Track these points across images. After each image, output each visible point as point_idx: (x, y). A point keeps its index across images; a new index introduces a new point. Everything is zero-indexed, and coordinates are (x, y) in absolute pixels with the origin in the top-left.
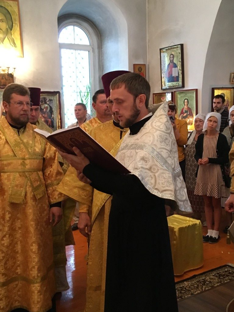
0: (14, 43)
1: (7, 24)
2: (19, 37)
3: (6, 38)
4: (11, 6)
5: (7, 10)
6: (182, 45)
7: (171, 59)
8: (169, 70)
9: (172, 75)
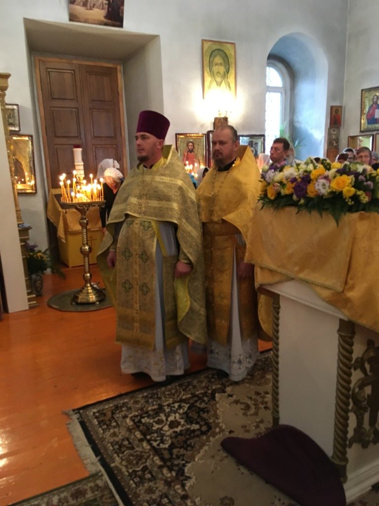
0: (229, 87)
1: (225, 67)
2: (234, 80)
3: (223, 82)
4: (229, 49)
5: (226, 54)
7: (375, 100)
8: (371, 112)
9: (374, 116)
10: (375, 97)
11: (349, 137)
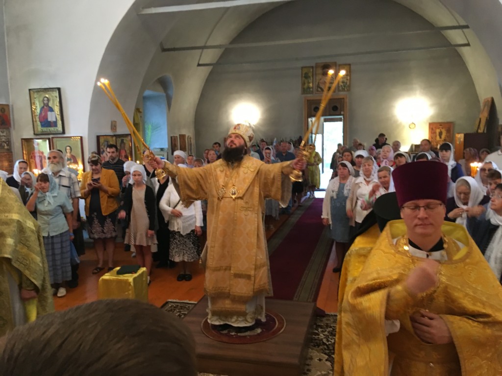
6: (59, 89)
7: (46, 102)
8: (43, 114)
9: (47, 119)
10: (46, 99)
11: (22, 139)
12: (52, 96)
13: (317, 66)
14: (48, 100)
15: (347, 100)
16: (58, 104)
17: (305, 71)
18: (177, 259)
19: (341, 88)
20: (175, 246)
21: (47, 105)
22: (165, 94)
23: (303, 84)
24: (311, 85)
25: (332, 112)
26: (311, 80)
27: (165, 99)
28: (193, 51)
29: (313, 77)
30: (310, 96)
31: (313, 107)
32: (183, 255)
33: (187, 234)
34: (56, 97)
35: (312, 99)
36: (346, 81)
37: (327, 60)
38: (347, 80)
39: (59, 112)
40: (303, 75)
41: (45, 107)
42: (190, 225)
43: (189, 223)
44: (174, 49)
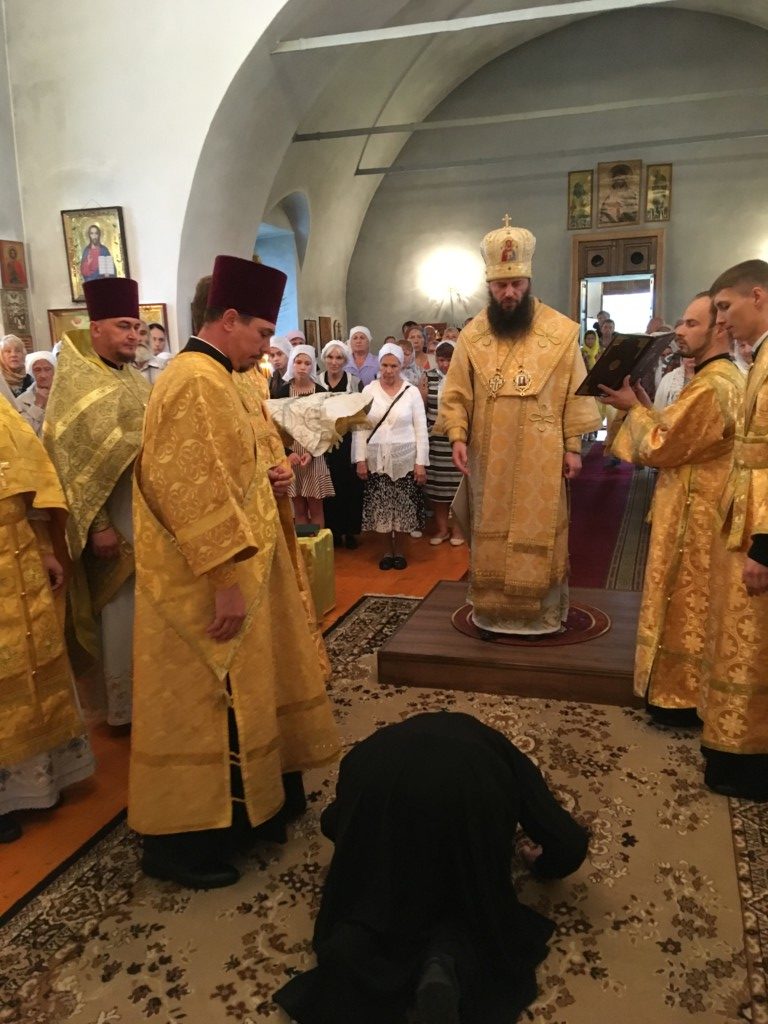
6: (119, 210)
7: (94, 236)
8: (90, 261)
9: (98, 271)
10: (94, 230)
11: (49, 311)
12: (107, 225)
13: (601, 168)
14: (99, 232)
15: (663, 241)
16: (118, 240)
17: (576, 179)
18: (382, 528)
19: (650, 216)
20: (378, 502)
21: (97, 242)
22: (292, 233)
23: (572, 208)
24: (587, 209)
25: (631, 266)
26: (587, 199)
27: (294, 243)
28: (351, 139)
29: (592, 193)
30: (585, 234)
31: (591, 255)
32: (393, 520)
33: (400, 479)
34: (115, 226)
35: (589, 238)
36: (661, 200)
37: (624, 157)
38: (664, 196)
39: (120, 255)
40: (572, 190)
41: (93, 247)
42: (407, 461)
43: (404, 457)
44: (318, 136)
